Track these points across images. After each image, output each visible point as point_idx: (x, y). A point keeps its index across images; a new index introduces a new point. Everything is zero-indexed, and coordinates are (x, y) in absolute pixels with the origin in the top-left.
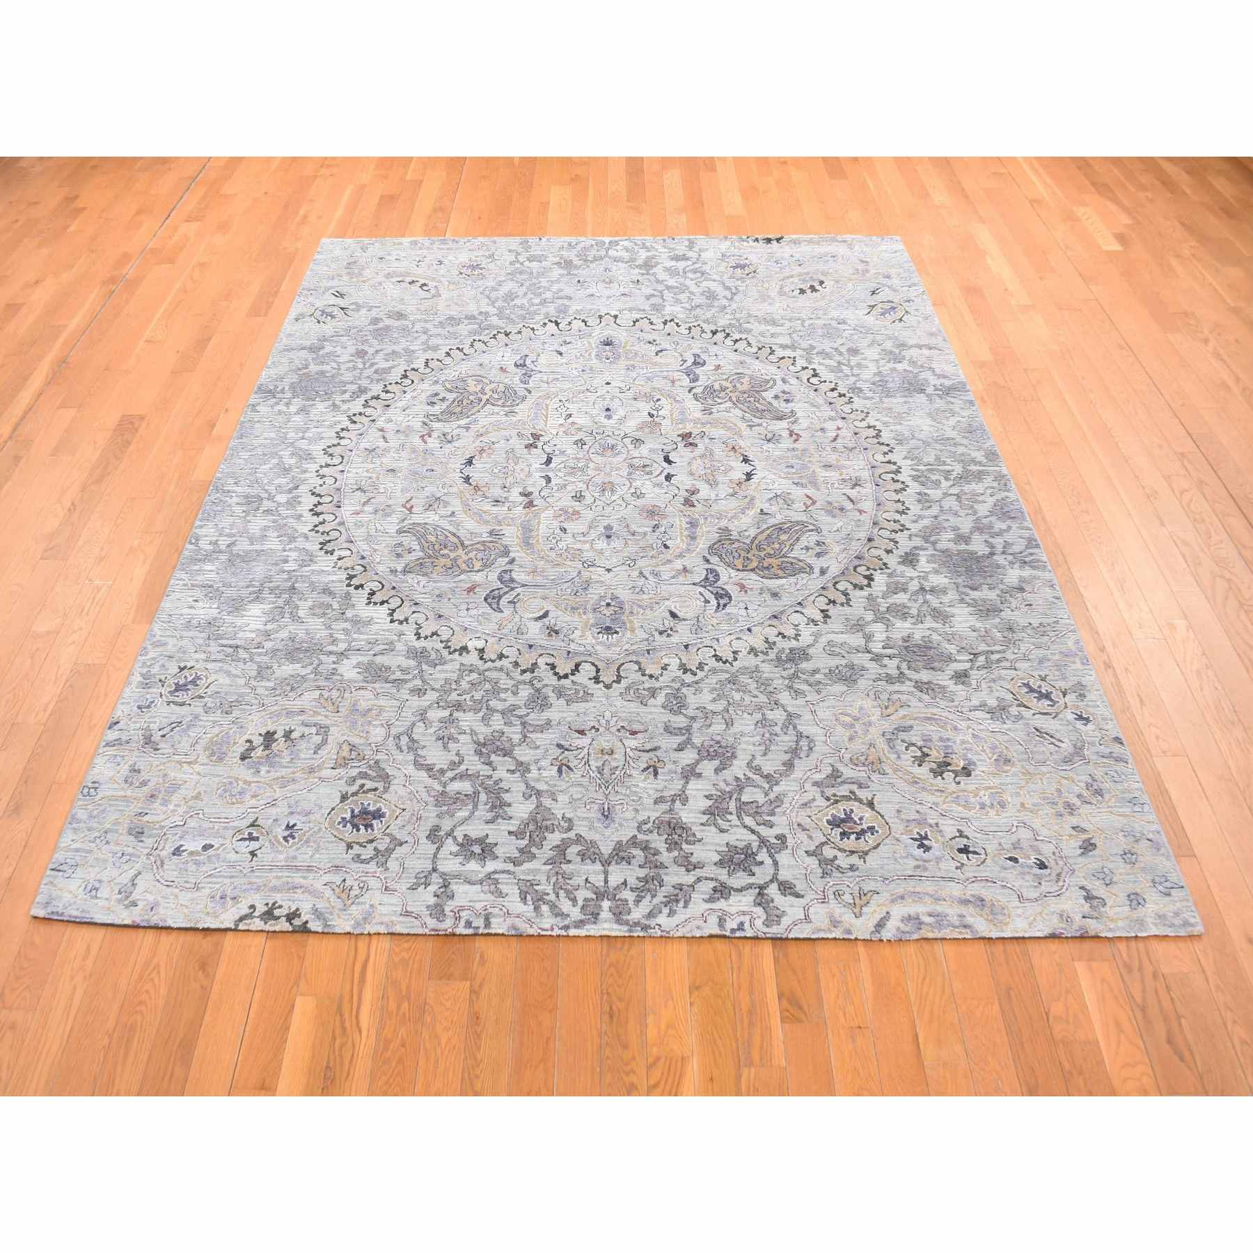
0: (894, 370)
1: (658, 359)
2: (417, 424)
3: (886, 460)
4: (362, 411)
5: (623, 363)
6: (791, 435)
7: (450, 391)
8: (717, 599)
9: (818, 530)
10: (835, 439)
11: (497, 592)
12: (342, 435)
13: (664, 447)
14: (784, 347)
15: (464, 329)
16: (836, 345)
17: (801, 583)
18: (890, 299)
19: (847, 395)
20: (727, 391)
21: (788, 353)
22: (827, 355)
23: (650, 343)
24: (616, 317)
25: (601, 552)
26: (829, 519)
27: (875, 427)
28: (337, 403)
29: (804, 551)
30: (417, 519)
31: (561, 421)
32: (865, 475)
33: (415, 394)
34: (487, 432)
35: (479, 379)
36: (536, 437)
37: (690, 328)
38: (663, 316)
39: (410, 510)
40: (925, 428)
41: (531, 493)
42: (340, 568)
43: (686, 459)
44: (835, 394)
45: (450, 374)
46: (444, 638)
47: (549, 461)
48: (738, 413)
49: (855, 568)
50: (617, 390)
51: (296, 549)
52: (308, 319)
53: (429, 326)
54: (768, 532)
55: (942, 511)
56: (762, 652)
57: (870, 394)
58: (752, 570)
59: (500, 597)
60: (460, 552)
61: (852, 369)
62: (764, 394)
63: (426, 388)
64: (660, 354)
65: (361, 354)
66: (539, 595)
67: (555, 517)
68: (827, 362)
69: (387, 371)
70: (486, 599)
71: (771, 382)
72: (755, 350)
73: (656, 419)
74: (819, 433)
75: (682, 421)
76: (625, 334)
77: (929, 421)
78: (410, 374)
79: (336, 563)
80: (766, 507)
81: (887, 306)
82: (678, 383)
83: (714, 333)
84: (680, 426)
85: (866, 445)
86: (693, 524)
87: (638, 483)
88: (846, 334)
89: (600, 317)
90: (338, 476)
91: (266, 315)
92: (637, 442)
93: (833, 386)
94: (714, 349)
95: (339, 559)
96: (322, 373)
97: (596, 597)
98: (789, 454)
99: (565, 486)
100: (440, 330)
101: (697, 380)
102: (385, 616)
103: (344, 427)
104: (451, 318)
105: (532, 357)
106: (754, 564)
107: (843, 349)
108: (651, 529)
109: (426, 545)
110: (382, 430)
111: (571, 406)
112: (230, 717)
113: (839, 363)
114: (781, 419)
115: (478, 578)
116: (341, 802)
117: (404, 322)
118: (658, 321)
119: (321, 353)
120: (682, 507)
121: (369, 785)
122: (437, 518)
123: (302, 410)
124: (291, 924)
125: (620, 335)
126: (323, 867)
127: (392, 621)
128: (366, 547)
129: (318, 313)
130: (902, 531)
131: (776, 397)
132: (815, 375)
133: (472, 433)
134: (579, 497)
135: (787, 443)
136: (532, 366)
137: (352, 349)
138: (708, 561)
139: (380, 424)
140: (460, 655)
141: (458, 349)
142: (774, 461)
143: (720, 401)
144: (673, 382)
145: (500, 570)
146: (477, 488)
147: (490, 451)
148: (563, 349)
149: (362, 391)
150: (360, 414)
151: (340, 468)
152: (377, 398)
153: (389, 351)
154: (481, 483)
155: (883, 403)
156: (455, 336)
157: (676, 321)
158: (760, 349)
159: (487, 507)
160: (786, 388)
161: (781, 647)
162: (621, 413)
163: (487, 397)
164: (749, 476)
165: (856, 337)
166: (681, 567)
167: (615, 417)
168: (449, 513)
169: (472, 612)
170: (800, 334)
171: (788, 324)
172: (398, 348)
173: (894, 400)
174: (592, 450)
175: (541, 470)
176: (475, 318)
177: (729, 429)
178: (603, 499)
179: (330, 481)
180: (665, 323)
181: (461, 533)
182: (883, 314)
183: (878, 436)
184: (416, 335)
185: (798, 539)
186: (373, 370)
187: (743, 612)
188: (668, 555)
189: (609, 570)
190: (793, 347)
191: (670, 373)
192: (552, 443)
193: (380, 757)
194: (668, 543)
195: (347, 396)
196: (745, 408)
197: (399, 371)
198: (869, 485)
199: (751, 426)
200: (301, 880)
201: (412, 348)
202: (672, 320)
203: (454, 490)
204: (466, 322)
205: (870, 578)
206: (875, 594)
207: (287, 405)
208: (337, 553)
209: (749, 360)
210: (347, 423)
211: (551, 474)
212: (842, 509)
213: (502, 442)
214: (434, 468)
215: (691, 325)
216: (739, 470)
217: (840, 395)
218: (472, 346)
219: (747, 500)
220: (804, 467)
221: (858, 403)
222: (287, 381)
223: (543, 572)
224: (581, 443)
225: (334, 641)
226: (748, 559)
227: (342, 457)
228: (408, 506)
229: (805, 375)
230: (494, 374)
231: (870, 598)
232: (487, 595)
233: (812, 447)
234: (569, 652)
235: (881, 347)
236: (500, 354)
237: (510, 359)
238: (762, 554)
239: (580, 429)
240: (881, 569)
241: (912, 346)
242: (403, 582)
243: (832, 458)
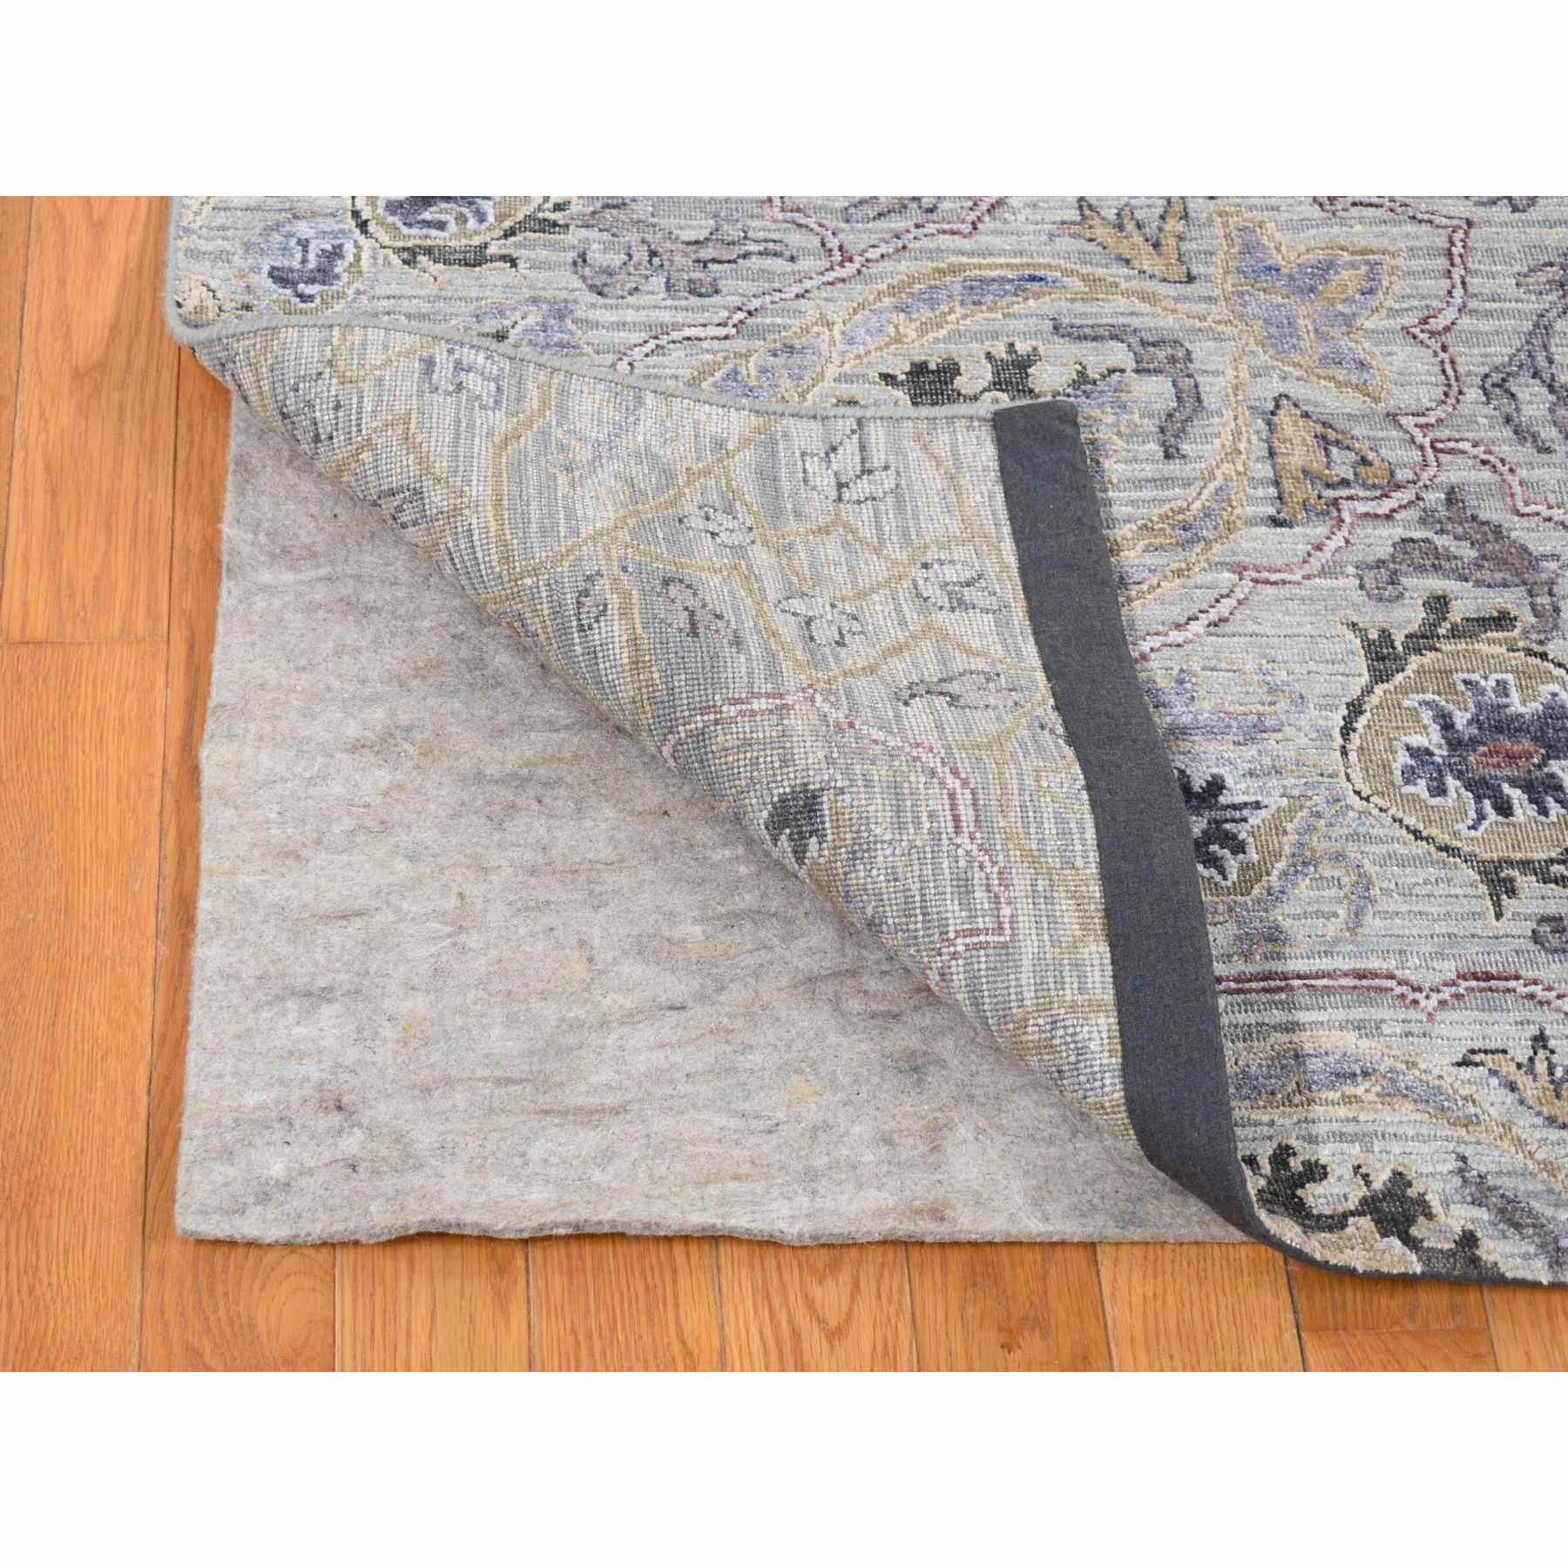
112: (718, 308)
116: (1379, 677)
121: (1467, 601)
124: (1412, 1243)
126: (1428, 979)
193: (1457, 472)
200: (1351, 1037)
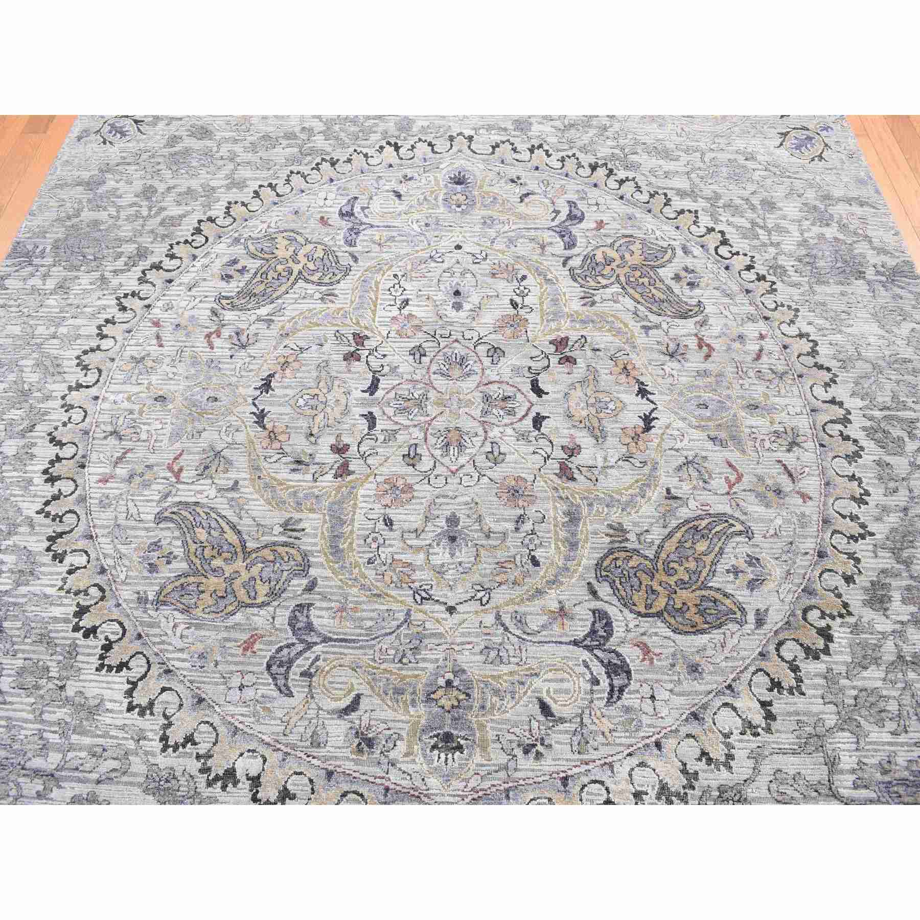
0: (821, 237)
1: (522, 208)
2: (204, 314)
3: (828, 397)
4: (136, 288)
5: (478, 213)
6: (700, 347)
7: (254, 256)
8: (609, 676)
9: (748, 533)
10: (758, 357)
11: (285, 651)
12: (105, 331)
13: (532, 364)
14: (682, 194)
15: (281, 153)
16: (746, 194)
17: (731, 642)
18: (805, 125)
19: (769, 278)
20: (614, 265)
21: (687, 204)
22: (736, 210)
23: (513, 181)
24: (470, 138)
25: (440, 571)
26: (761, 509)
27: (808, 335)
28: (107, 274)
29: (731, 577)
30: (185, 494)
31: (395, 312)
32: (803, 424)
33: (206, 261)
34: (295, 330)
35: (292, 236)
36: (360, 339)
37: (562, 160)
38: (529, 138)
39: (177, 475)
40: (872, 340)
41: (347, 447)
42: (68, 592)
43: (563, 388)
44: (751, 276)
45: (256, 227)
46: (203, 749)
47: (373, 388)
48: (629, 303)
49: (805, 611)
50: (470, 259)
51: (15, 549)
52: (93, 137)
53: (238, 149)
54: (678, 535)
55: (912, 498)
56: (678, 795)
57: (796, 278)
58: (659, 614)
59: (291, 662)
60: (240, 564)
61: (769, 234)
62: (661, 271)
63: (222, 250)
64: (526, 200)
65: (148, 192)
66: (347, 660)
67: (378, 497)
68: (737, 220)
69: (175, 222)
70: (269, 667)
71: (670, 251)
72: (645, 197)
73: (522, 312)
74: (737, 345)
75: (557, 316)
76: (482, 167)
77: (875, 328)
78: (206, 228)
79: (64, 580)
80: (672, 482)
81: (802, 135)
82: (549, 249)
83: (594, 168)
84: (553, 325)
85: (800, 369)
86: (573, 518)
87: (495, 433)
88: (756, 176)
89: (451, 139)
90: (90, 408)
91: (45, 132)
92: (496, 352)
93: (747, 261)
94: (594, 194)
95: (70, 572)
96: (96, 223)
97: (431, 666)
98: (700, 382)
99: (395, 432)
100: (250, 156)
101: (574, 245)
102: (120, 696)
103: (109, 317)
104: (266, 137)
105: (362, 201)
106: (661, 603)
107: (755, 201)
108: (510, 526)
109: (193, 547)
110: (156, 324)
111: (407, 286)
113: (754, 224)
114: (684, 316)
115: (260, 619)
117: (209, 143)
118: (523, 146)
119: (101, 190)
120: (558, 481)
122: (213, 493)
123: (62, 287)
125: (475, 168)
127: (130, 708)
128: (109, 550)
129: (107, 128)
130: (863, 538)
131: (677, 278)
132: (724, 242)
133: (274, 331)
134: (412, 458)
135: (695, 361)
136: (361, 216)
137: (138, 185)
138: (594, 593)
139: (156, 312)
140: (224, 788)
141: (270, 185)
142: (681, 394)
143: (604, 282)
144: (543, 247)
145: (293, 604)
146: (272, 436)
147: (295, 365)
148: (402, 189)
149: (142, 253)
150: (133, 294)
151: (94, 391)
152: (157, 267)
153: (183, 189)
154: (280, 427)
155: (814, 293)
156: (267, 164)
157: (546, 147)
158: (652, 196)
159: (284, 474)
160: (689, 262)
161: (706, 783)
162: (475, 299)
163: (300, 266)
164: (648, 421)
165: (769, 182)
166: (555, 606)
167: (467, 306)
168: (231, 483)
169: (249, 693)
170: (701, 173)
171: (684, 158)
172: (194, 184)
173: (828, 290)
174: (434, 368)
175: (363, 403)
176: (295, 137)
177: (619, 332)
178: (446, 460)
179: (77, 415)
180: (532, 150)
181: (245, 525)
182: (798, 147)
183: (813, 353)
184: (221, 163)
185: (721, 552)
186: (159, 219)
187: (647, 706)
188: (538, 578)
189: (451, 610)
190: (691, 194)
191: (539, 233)
192: (381, 351)
194: (537, 554)
195: (120, 263)
196: (637, 296)
197: (190, 224)
198: (810, 445)
199: (646, 329)
201: (213, 183)
202: (540, 146)
203: (240, 437)
204: (285, 142)
205: (826, 634)
206: (837, 669)
207: (45, 276)
208: (68, 560)
209: (638, 213)
210: (113, 312)
211: (376, 411)
212: (778, 492)
213: (314, 347)
214: (219, 395)
215: (564, 154)
216: (636, 407)
217: (761, 278)
218: (288, 181)
219: (646, 470)
220: (721, 404)
221: (784, 293)
222: (51, 237)
223: (355, 610)
224: (418, 352)
225: (45, 747)
226: (653, 591)
227: (100, 371)
228: (176, 468)
229: (713, 240)
230: (312, 229)
231: (829, 676)
232: (272, 658)
233: (730, 370)
234: (387, 789)
235: (803, 200)
236: (322, 195)
237: (334, 203)
238: (672, 580)
239: (418, 328)
240: (841, 616)
241: (839, 200)
242: (151, 625)
243: (758, 391)
